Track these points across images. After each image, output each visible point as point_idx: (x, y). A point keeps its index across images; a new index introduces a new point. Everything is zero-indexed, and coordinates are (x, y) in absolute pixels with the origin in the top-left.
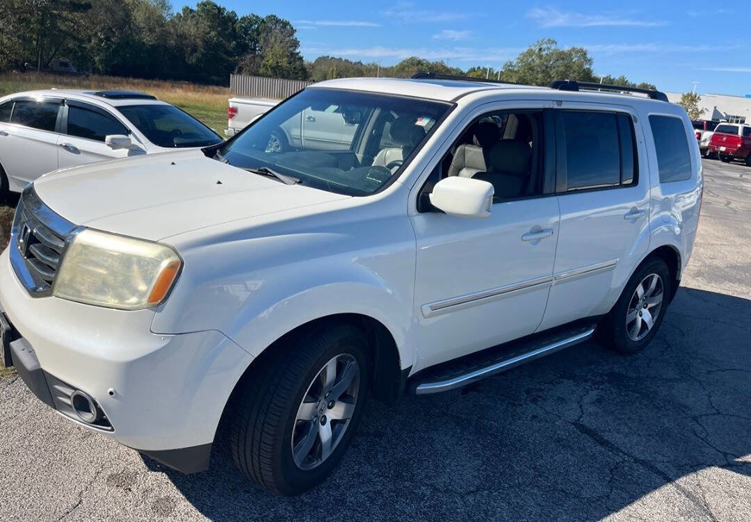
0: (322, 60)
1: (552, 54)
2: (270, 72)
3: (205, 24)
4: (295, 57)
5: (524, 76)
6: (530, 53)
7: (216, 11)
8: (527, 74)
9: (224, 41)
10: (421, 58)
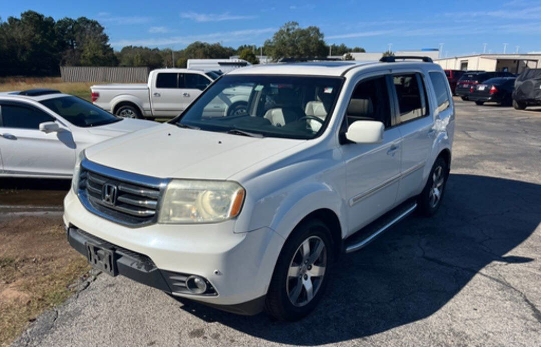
0: (127, 49)
1: (296, 32)
2: (89, 62)
3: (30, 29)
4: (107, 49)
5: (280, 49)
6: (281, 32)
7: (38, 18)
8: (282, 48)
9: (48, 41)
10: (203, 42)
